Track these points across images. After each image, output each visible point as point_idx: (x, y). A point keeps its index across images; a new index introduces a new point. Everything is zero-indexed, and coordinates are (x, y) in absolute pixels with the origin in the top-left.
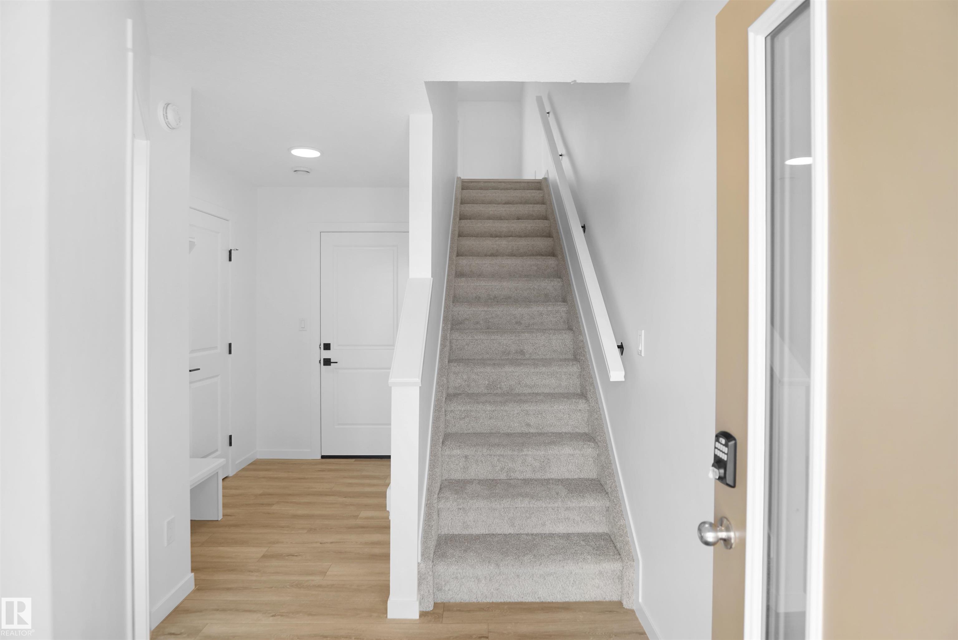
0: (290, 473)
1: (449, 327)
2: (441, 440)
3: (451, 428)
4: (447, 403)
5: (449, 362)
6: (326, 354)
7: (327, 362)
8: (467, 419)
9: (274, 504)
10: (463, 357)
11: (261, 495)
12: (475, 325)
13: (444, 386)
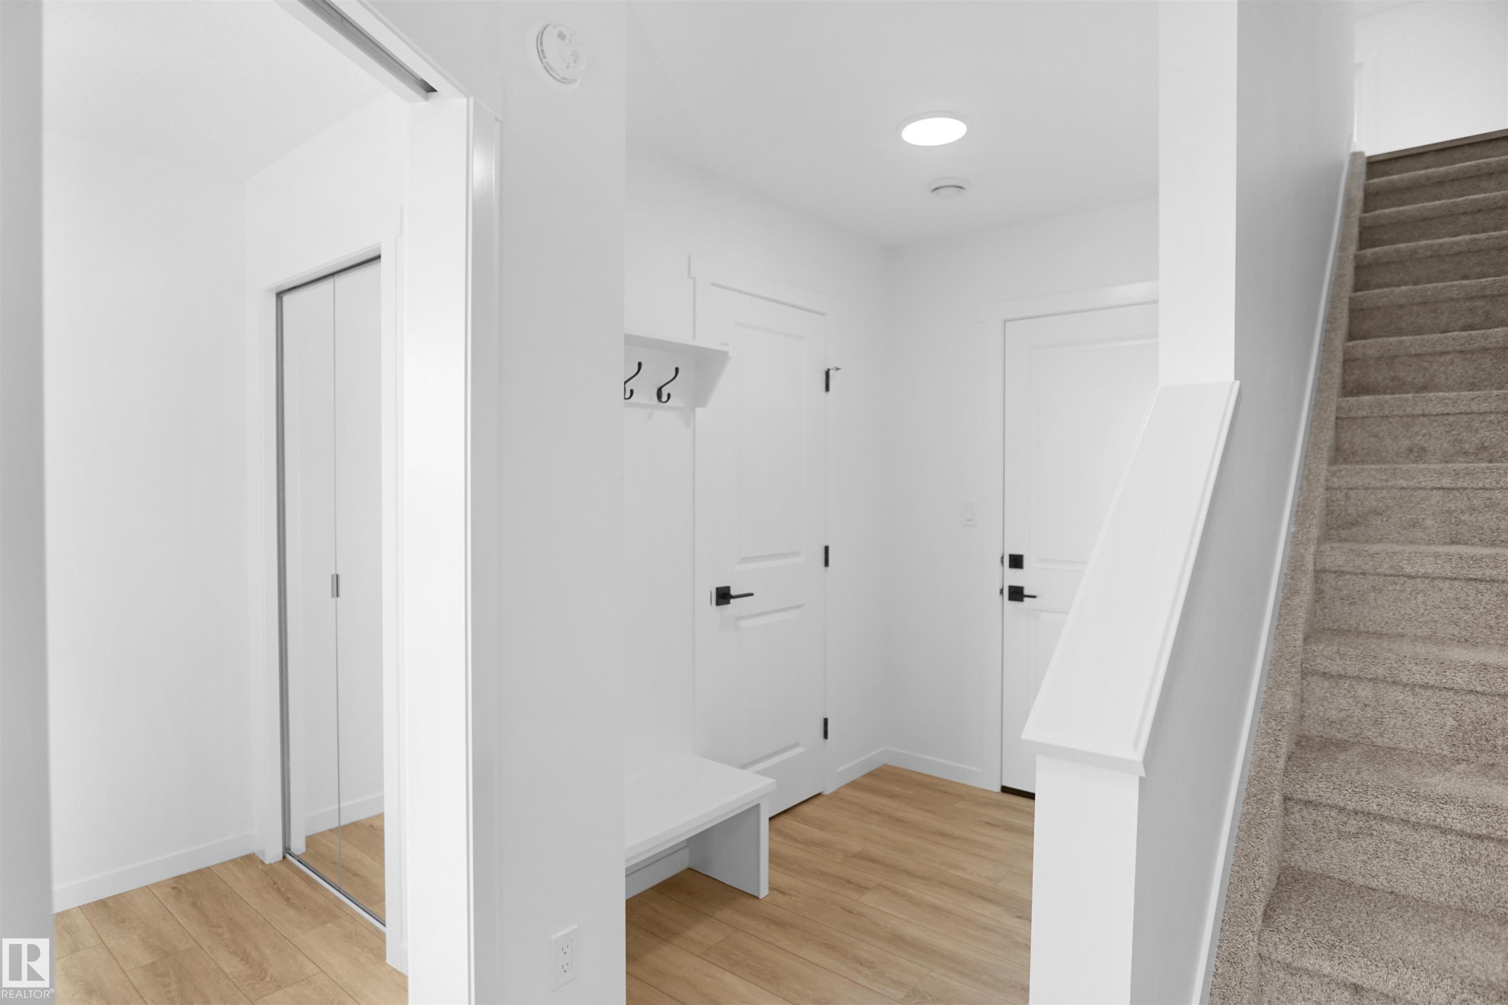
0: (929, 815)
1: (1311, 536)
2: (1260, 910)
3: (1305, 854)
4: (1293, 776)
5: (1306, 639)
6: (1015, 578)
7: (1016, 594)
8: (1368, 840)
9: (868, 889)
10: (1359, 624)
11: (855, 856)
12: (1404, 529)
13: (1283, 718)
